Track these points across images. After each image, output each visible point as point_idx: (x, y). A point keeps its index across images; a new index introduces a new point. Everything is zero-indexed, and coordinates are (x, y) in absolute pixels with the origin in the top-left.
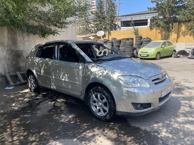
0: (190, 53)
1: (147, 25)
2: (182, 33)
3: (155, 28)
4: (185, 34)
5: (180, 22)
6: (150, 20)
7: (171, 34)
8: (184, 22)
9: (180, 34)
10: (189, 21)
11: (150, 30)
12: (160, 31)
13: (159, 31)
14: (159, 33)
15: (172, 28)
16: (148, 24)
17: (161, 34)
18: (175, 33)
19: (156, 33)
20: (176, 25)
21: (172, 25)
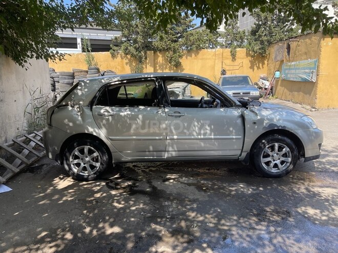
0: (181, 94)
1: (77, 48)
2: (160, 66)
3: (119, 56)
4: (163, 67)
5: (155, 50)
6: (80, 39)
7: (144, 66)
8: (160, 51)
9: (157, 67)
10: (168, 50)
11: (111, 59)
12: (127, 61)
13: (125, 61)
14: (127, 64)
15: (146, 58)
16: (78, 46)
17: (130, 66)
18: (150, 66)
19: (123, 64)
20: (150, 53)
21: (145, 53)
